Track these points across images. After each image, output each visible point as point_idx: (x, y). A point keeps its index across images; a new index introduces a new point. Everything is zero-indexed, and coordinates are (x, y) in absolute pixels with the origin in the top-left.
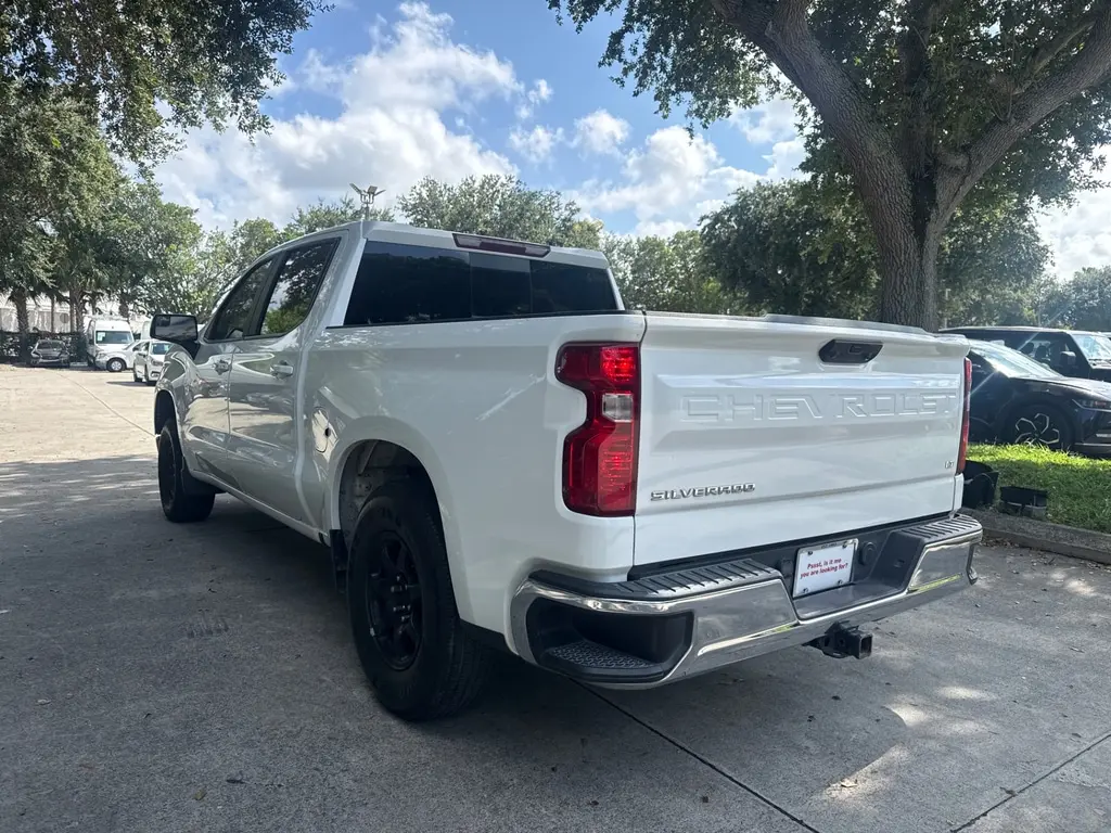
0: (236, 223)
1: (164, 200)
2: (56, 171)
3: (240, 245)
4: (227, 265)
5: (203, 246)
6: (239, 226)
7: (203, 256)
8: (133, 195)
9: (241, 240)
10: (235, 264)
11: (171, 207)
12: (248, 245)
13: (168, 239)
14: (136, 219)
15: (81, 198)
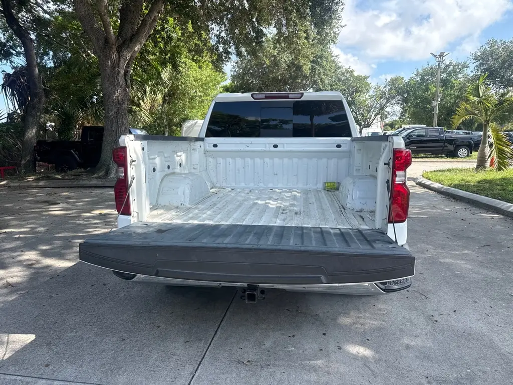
0: (386, 80)
1: (356, 74)
2: (313, 69)
3: (387, 91)
4: (382, 100)
5: (371, 93)
6: (387, 81)
7: (371, 97)
8: (343, 74)
9: (388, 88)
10: (385, 99)
11: (359, 76)
12: (391, 89)
13: (357, 91)
14: (344, 84)
15: (321, 79)
